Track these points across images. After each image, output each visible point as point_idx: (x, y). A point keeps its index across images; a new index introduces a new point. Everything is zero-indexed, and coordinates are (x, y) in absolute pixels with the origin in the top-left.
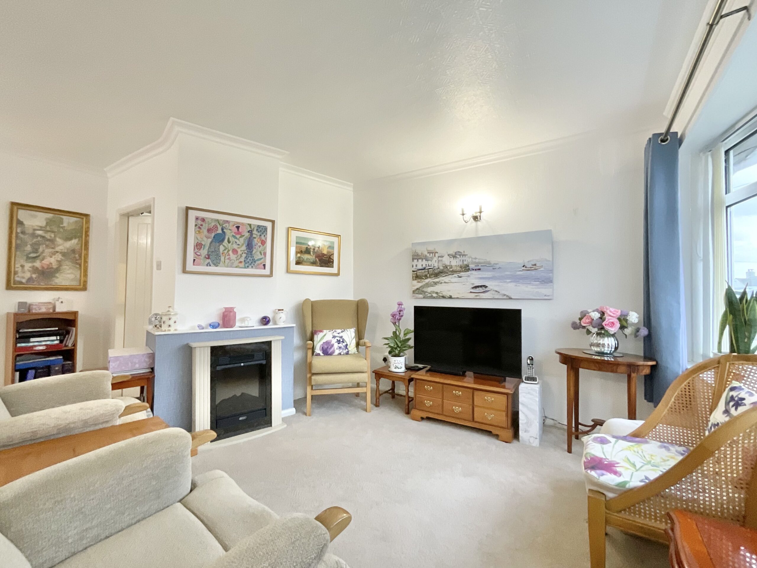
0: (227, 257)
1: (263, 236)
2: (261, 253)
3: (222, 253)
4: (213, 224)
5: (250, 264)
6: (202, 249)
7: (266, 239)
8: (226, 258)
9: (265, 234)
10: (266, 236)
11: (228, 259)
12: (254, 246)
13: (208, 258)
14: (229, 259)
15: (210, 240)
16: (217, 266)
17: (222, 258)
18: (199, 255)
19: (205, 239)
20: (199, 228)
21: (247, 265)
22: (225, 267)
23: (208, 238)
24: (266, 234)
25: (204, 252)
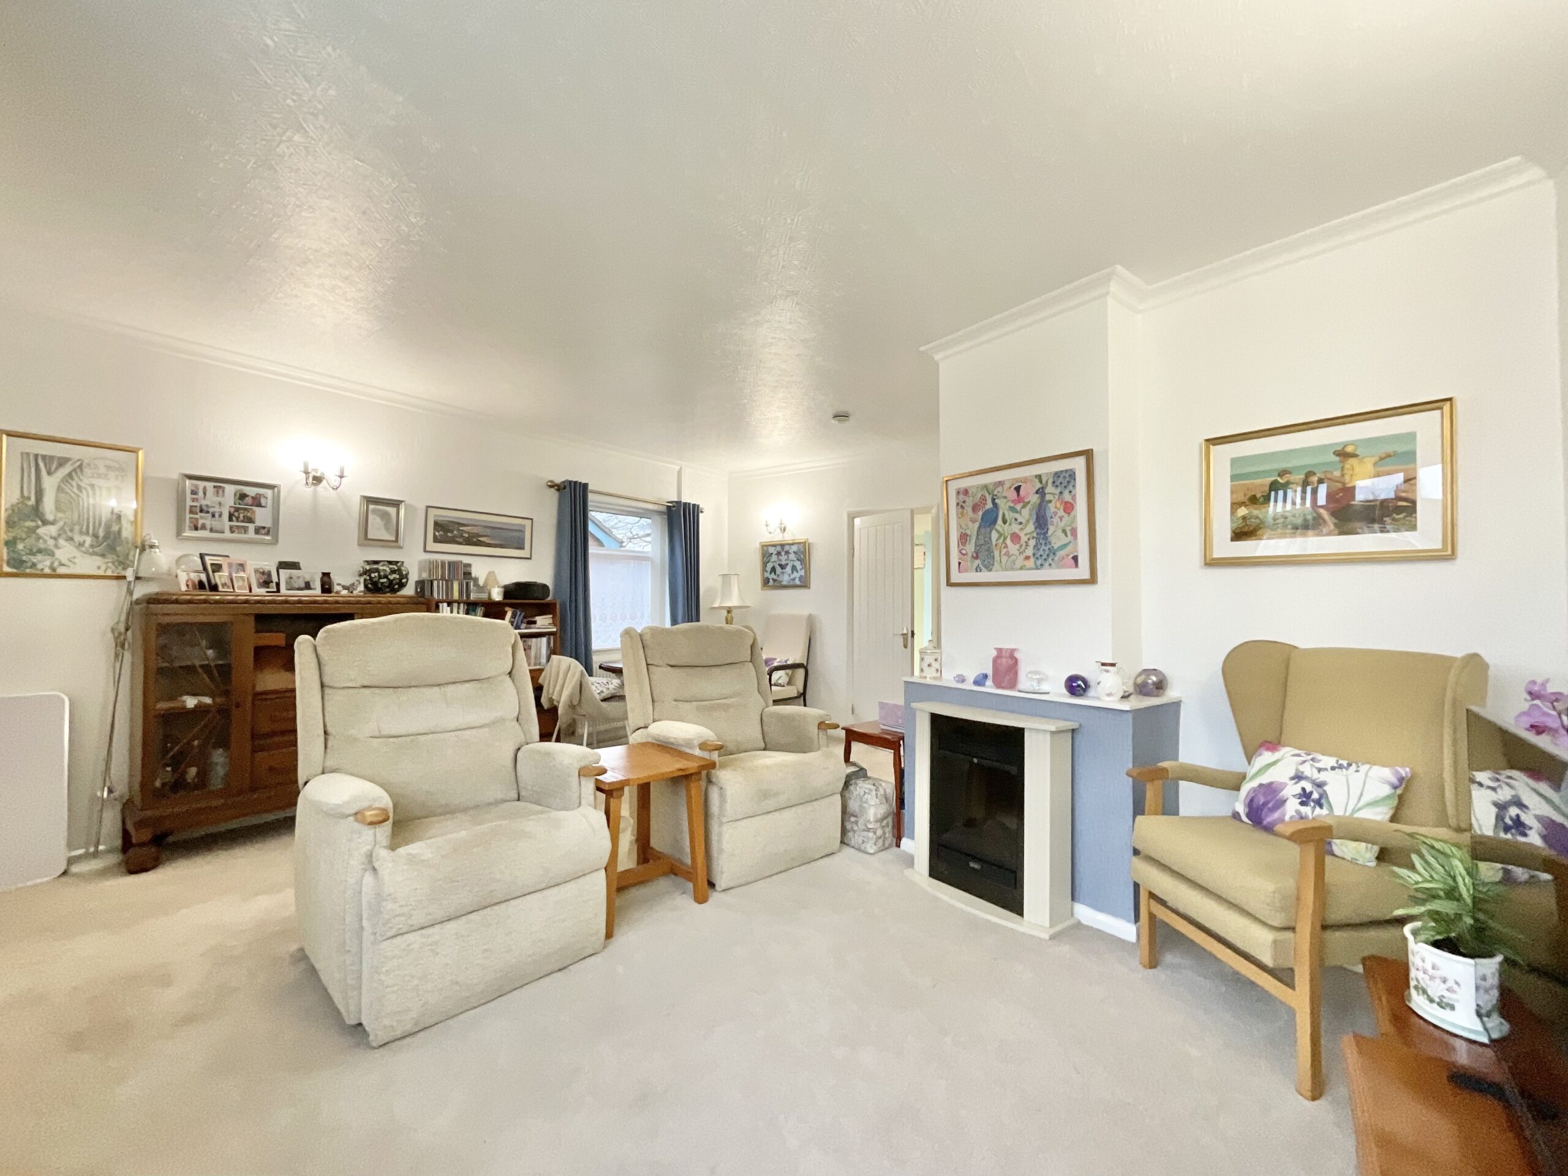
0: (1004, 551)
1: (1066, 492)
2: (1064, 531)
3: (996, 545)
4: (979, 495)
5: (1045, 560)
6: (968, 543)
7: (1074, 498)
8: (1002, 553)
9: (1070, 487)
10: (1073, 493)
11: (1005, 554)
12: (1049, 519)
13: (977, 558)
14: (1007, 554)
15: (977, 525)
16: (990, 570)
17: (996, 553)
18: (964, 555)
19: (970, 524)
20: (962, 507)
21: (1039, 562)
22: (1003, 570)
23: (973, 521)
24: (1074, 486)
25: (970, 548)
